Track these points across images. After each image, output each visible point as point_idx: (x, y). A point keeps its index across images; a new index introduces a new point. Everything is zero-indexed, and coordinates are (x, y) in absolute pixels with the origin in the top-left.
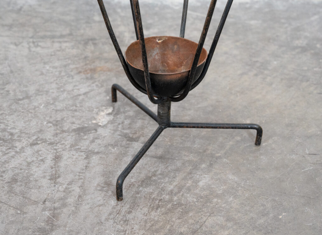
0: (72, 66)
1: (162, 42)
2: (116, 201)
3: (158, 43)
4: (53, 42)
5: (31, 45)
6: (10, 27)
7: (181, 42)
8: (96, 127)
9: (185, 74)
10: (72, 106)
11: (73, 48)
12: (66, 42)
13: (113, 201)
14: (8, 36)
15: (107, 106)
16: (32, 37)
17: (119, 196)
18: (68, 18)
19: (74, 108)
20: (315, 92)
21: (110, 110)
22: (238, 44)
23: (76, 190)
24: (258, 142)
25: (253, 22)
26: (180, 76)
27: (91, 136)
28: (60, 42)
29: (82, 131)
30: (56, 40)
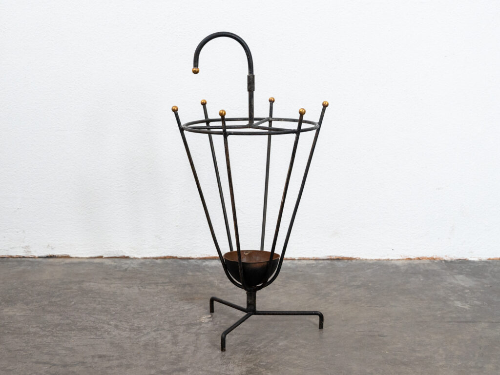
0: (175, 297)
1: (248, 255)
2: (221, 352)
3: (245, 255)
4: (157, 286)
5: (140, 287)
6: (121, 279)
7: (261, 252)
8: (201, 323)
9: (265, 264)
10: (180, 314)
11: (174, 289)
12: (168, 286)
13: (219, 352)
14: (120, 283)
15: (207, 314)
16: (140, 284)
17: (223, 348)
18: (166, 274)
19: (182, 315)
20: (366, 306)
21: (210, 316)
22: (306, 285)
23: (192, 348)
24: (321, 326)
25: (318, 274)
26: (262, 264)
27: (198, 327)
28: (163, 286)
29: (190, 325)
30: (159, 285)
